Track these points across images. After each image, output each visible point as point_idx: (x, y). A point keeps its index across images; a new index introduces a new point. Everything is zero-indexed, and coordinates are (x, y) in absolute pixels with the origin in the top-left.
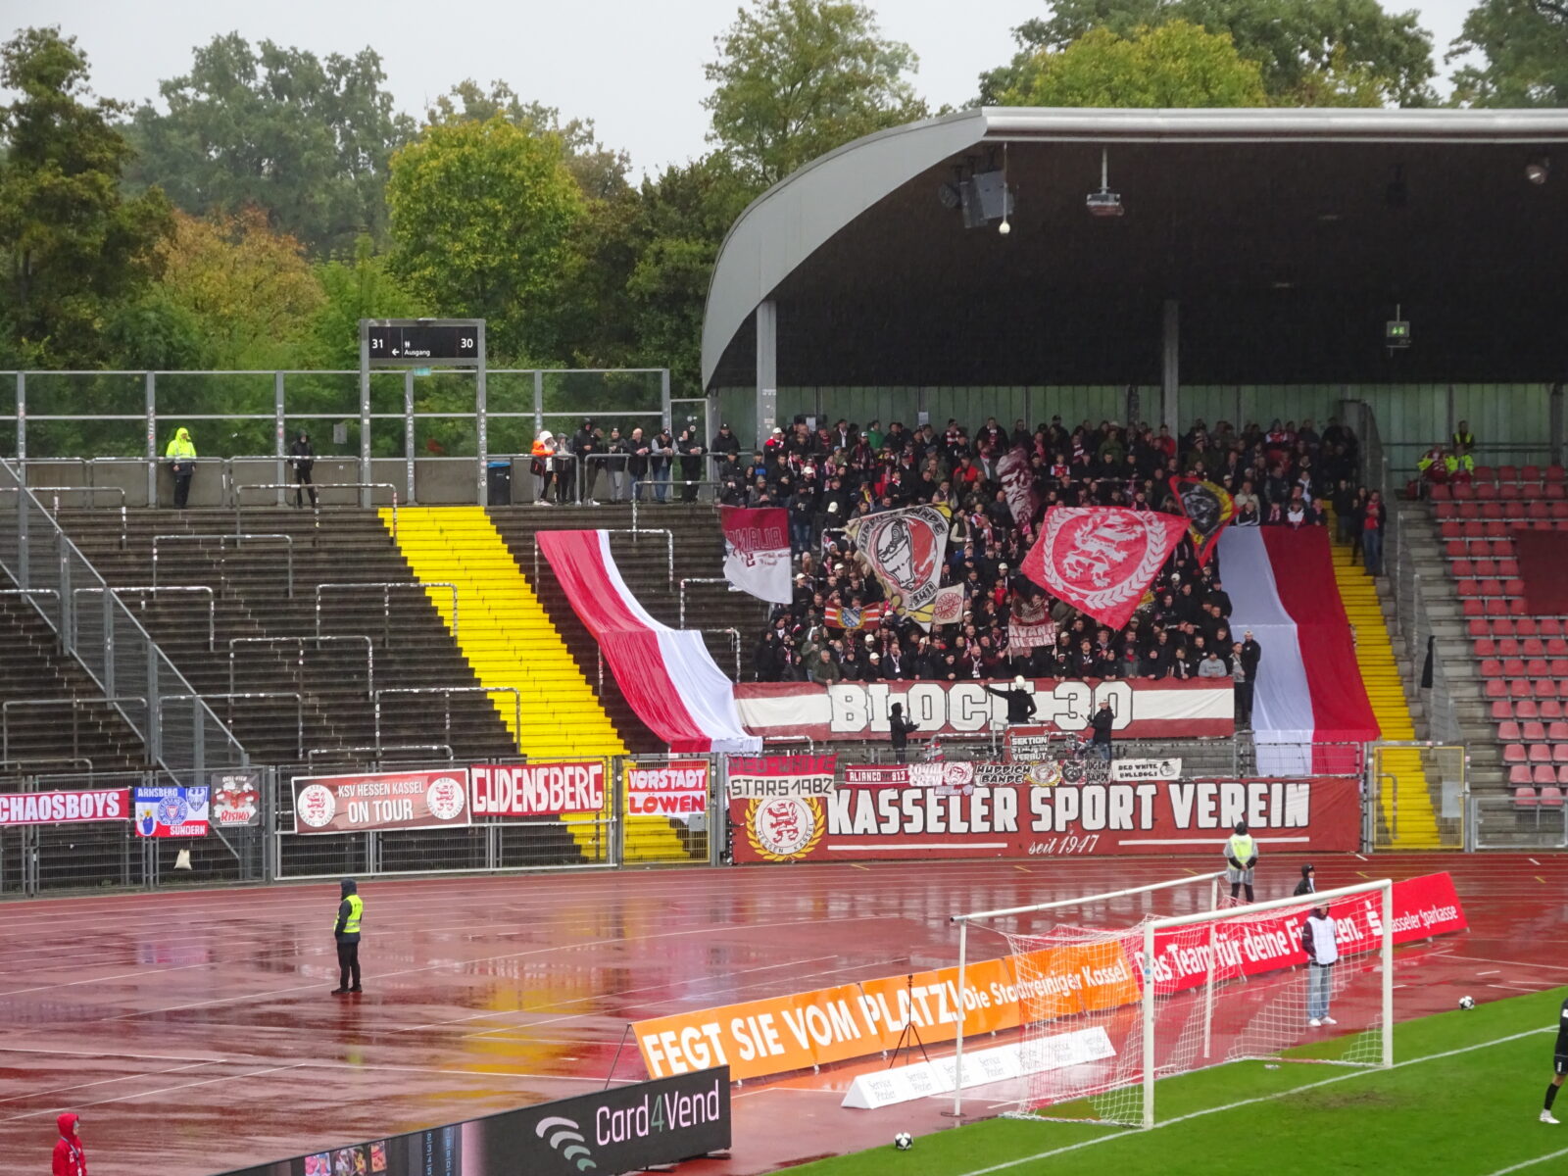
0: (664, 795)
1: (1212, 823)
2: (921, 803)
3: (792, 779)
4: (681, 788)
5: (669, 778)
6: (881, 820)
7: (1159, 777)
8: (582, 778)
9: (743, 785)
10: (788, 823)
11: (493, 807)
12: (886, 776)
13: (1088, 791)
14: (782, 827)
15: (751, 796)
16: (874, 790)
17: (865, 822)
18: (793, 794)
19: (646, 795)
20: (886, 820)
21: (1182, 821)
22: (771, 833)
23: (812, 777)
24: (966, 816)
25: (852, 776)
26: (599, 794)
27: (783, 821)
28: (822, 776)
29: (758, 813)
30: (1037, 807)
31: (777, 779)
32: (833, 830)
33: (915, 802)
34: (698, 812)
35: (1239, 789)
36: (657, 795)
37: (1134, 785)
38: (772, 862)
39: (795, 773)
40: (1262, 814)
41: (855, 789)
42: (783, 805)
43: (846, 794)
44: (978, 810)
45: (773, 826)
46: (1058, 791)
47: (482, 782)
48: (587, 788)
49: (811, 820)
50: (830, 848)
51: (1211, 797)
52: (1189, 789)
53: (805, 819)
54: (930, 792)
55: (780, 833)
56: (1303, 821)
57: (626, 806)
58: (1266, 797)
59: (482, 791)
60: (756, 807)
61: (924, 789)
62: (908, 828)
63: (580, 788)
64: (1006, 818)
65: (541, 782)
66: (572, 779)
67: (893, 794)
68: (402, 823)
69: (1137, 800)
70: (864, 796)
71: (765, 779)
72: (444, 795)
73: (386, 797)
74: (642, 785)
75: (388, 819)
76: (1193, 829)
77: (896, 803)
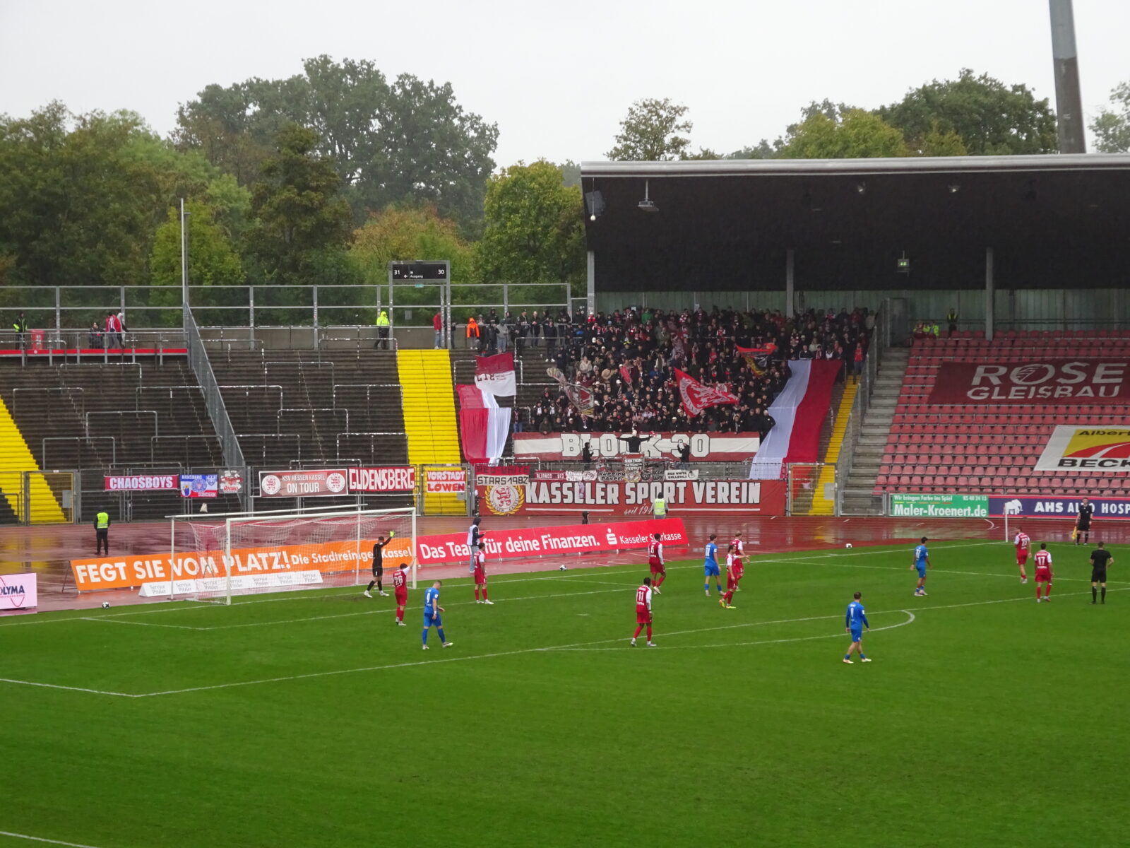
0: (445, 483)
1: (713, 501)
2: (572, 489)
3: (508, 477)
4: (453, 480)
5: (447, 475)
6: (552, 497)
7: (688, 479)
8: (404, 474)
9: (484, 479)
10: (506, 497)
11: (359, 487)
12: (555, 476)
13: (653, 485)
14: (503, 499)
15: (488, 484)
16: (549, 482)
17: (544, 497)
18: (508, 484)
19: (436, 483)
20: (555, 497)
21: (699, 500)
22: (498, 502)
23: (518, 476)
24: (593, 496)
25: (538, 476)
26: (413, 482)
27: (504, 496)
28: (523, 476)
29: (492, 492)
30: (628, 492)
31: (501, 477)
32: (528, 501)
33: (569, 489)
34: (461, 491)
35: (726, 485)
36: (441, 483)
37: (676, 482)
38: (498, 515)
39: (509, 474)
40: (737, 497)
41: (539, 482)
42: (504, 489)
43: (534, 484)
44: (599, 493)
45: (499, 498)
46: (639, 484)
47: (354, 475)
48: (406, 479)
49: (517, 496)
50: (527, 509)
51: (713, 489)
52: (702, 485)
53: (515, 496)
54: (576, 484)
55: (502, 502)
56: (757, 501)
57: (426, 489)
58: (739, 489)
59: (354, 479)
60: (490, 489)
61: (573, 483)
62: (565, 501)
63: (403, 479)
64: (613, 497)
65: (384, 476)
66: (399, 475)
67: (558, 485)
68: (314, 493)
69: (677, 489)
70: (544, 485)
71: (495, 477)
72: (336, 481)
73: (306, 481)
74: (434, 478)
75: (307, 491)
76: (704, 503)
77: (560, 489)
